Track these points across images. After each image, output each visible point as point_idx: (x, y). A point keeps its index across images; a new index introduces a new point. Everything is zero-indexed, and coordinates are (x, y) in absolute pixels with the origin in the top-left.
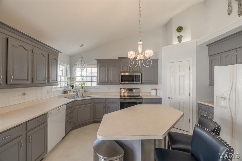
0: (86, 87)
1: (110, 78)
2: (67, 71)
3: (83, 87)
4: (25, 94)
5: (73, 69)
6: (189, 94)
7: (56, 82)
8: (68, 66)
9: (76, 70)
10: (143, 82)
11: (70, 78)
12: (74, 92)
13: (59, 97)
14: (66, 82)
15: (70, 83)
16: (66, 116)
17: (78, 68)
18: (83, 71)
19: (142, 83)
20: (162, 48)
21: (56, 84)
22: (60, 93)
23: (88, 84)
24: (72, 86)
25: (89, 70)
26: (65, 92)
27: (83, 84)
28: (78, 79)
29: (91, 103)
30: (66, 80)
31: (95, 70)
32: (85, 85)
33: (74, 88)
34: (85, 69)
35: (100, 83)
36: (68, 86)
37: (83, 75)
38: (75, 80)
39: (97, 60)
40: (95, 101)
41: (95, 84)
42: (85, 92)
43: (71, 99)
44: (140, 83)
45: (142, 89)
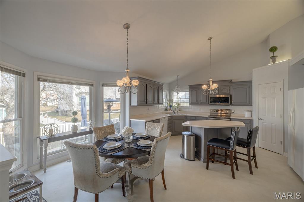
0: (181, 107)
1: (200, 100)
2: (167, 95)
3: (179, 107)
4: (149, 109)
5: (171, 93)
6: (281, 116)
7: (162, 103)
8: (168, 91)
9: (173, 94)
10: (233, 103)
11: (169, 100)
12: (172, 111)
13: (163, 113)
14: (167, 103)
15: (169, 103)
16: (168, 128)
17: (174, 92)
18: (178, 94)
19: (231, 104)
20: (253, 70)
21: (162, 104)
22: (163, 111)
23: (183, 105)
24: (171, 106)
25: (183, 93)
26: (166, 110)
27: (178, 105)
28: (174, 101)
29: (184, 119)
30: (167, 101)
31: (188, 93)
32: (180, 106)
33: (172, 108)
34: (180, 93)
35: (192, 104)
36: (168, 106)
37: (178, 97)
38: (173, 102)
39: (189, 86)
40: (187, 118)
41: (188, 105)
42: (180, 111)
43: (170, 114)
44: (230, 104)
45: (234, 111)
